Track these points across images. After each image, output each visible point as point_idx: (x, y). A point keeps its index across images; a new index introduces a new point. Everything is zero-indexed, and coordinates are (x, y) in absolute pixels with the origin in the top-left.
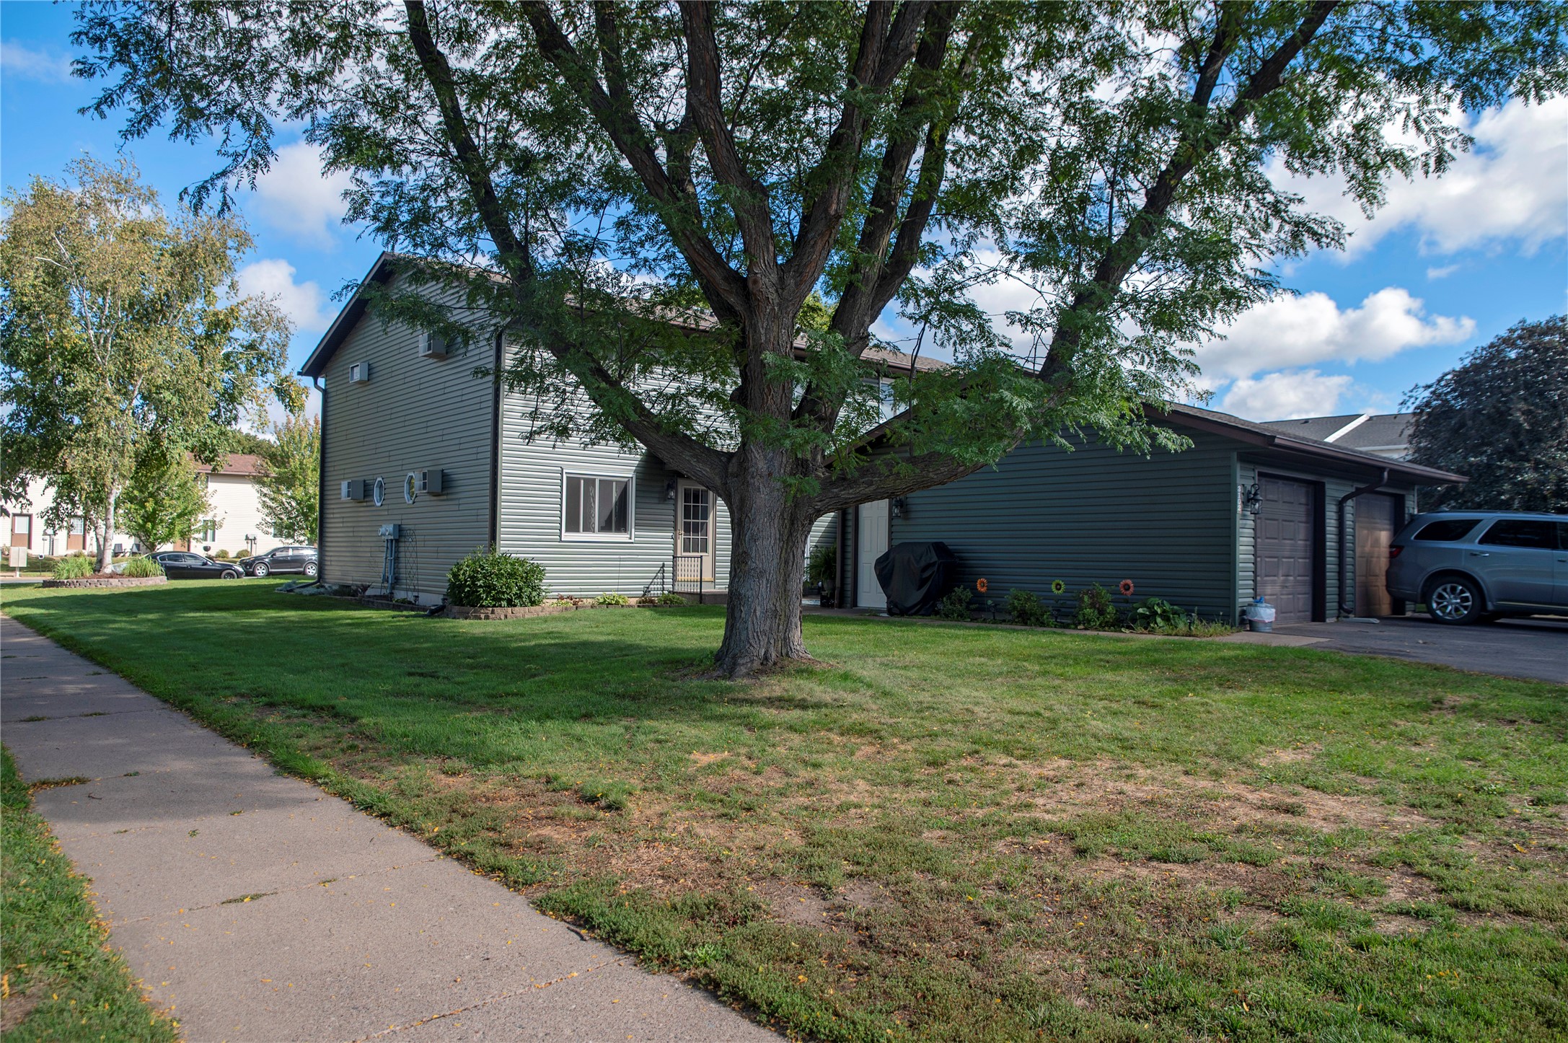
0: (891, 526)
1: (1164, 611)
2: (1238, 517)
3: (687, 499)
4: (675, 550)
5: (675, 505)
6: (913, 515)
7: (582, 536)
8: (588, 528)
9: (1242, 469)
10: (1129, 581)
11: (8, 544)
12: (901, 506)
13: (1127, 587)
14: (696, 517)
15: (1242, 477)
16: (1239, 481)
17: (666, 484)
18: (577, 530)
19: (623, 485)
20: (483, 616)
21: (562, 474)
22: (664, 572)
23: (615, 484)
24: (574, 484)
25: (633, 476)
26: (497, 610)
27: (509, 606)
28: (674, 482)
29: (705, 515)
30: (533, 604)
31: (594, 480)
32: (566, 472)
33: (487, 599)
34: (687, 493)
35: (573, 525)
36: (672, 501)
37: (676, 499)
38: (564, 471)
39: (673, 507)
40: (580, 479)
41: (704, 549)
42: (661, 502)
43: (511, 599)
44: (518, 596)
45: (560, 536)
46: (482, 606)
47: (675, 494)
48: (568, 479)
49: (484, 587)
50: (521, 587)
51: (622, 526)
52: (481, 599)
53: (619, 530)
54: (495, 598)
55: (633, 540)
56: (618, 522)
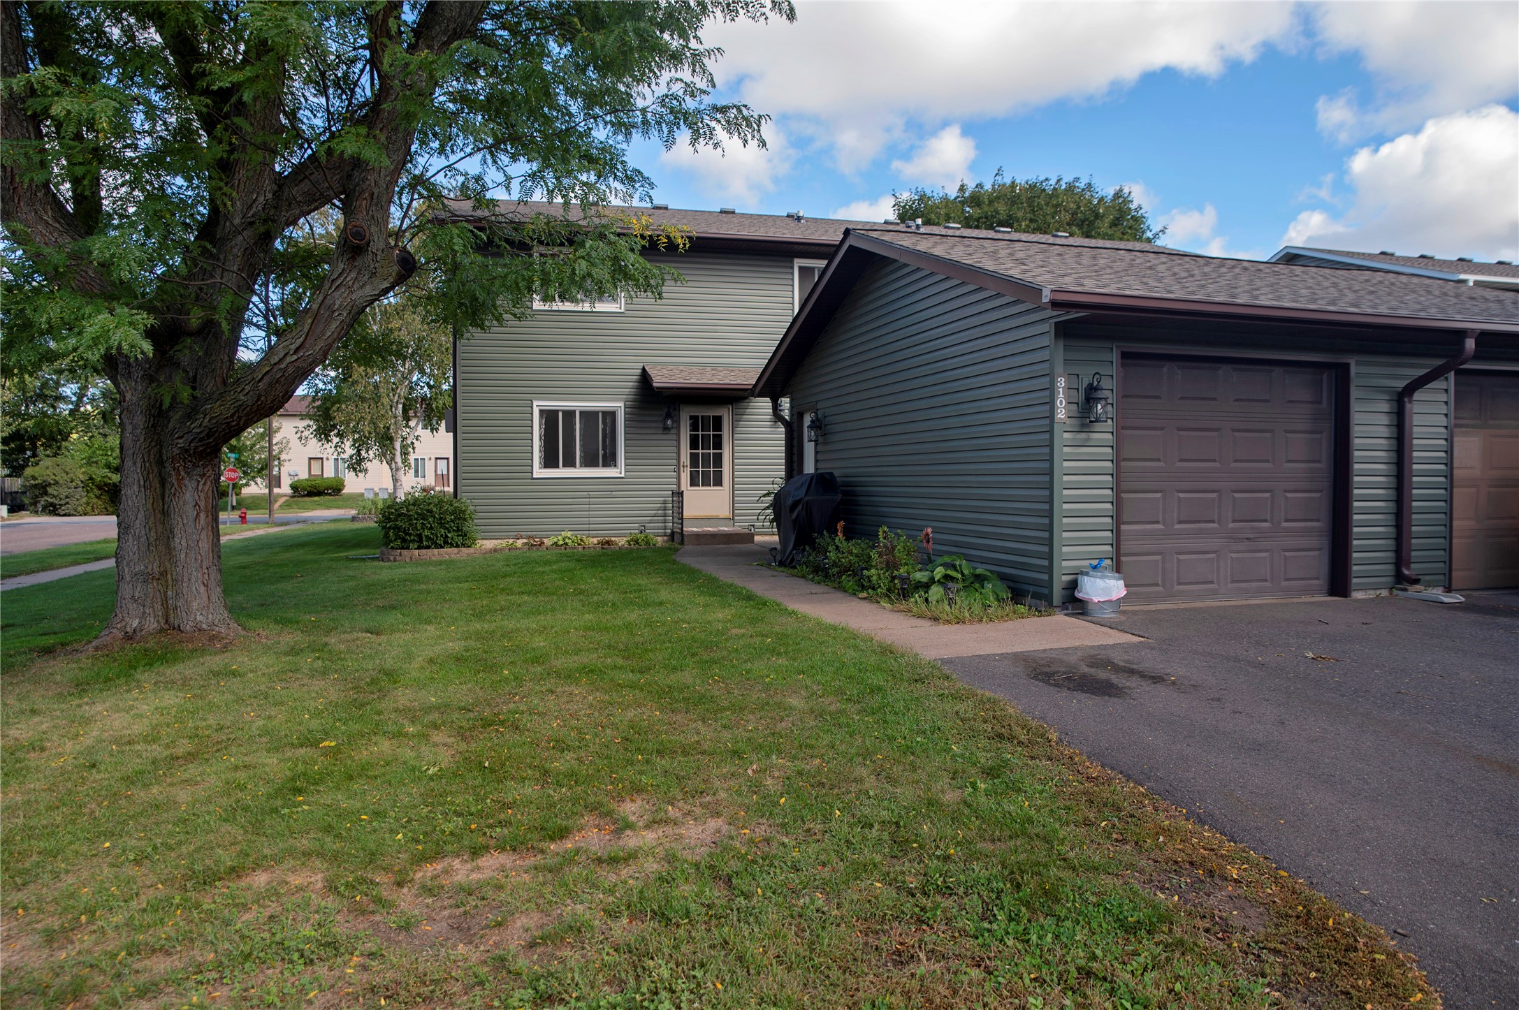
0: (817, 453)
2: (1061, 427)
3: (694, 427)
4: (679, 484)
5: (678, 435)
6: (829, 438)
7: (561, 472)
8: (570, 463)
9: (1072, 349)
12: (819, 428)
13: (927, 538)
14: (706, 446)
15: (1071, 362)
16: (1062, 368)
17: (665, 411)
18: (556, 467)
19: (610, 416)
20: (392, 558)
21: (532, 407)
22: (665, 509)
23: (600, 414)
24: (549, 417)
25: (621, 404)
26: (405, 552)
27: (419, 548)
28: (675, 409)
29: (718, 445)
30: (452, 545)
31: (574, 412)
32: (538, 405)
33: (396, 540)
34: (694, 419)
35: (550, 461)
36: (674, 431)
37: (678, 429)
38: (535, 404)
39: (675, 437)
40: (557, 411)
41: (718, 482)
42: (660, 431)
43: (421, 541)
44: (428, 538)
45: (532, 473)
46: (392, 548)
47: (677, 422)
48: (541, 412)
49: (394, 529)
50: (431, 528)
51: (610, 460)
52: (391, 541)
53: (606, 465)
54: (404, 540)
55: (623, 475)
56: (604, 456)
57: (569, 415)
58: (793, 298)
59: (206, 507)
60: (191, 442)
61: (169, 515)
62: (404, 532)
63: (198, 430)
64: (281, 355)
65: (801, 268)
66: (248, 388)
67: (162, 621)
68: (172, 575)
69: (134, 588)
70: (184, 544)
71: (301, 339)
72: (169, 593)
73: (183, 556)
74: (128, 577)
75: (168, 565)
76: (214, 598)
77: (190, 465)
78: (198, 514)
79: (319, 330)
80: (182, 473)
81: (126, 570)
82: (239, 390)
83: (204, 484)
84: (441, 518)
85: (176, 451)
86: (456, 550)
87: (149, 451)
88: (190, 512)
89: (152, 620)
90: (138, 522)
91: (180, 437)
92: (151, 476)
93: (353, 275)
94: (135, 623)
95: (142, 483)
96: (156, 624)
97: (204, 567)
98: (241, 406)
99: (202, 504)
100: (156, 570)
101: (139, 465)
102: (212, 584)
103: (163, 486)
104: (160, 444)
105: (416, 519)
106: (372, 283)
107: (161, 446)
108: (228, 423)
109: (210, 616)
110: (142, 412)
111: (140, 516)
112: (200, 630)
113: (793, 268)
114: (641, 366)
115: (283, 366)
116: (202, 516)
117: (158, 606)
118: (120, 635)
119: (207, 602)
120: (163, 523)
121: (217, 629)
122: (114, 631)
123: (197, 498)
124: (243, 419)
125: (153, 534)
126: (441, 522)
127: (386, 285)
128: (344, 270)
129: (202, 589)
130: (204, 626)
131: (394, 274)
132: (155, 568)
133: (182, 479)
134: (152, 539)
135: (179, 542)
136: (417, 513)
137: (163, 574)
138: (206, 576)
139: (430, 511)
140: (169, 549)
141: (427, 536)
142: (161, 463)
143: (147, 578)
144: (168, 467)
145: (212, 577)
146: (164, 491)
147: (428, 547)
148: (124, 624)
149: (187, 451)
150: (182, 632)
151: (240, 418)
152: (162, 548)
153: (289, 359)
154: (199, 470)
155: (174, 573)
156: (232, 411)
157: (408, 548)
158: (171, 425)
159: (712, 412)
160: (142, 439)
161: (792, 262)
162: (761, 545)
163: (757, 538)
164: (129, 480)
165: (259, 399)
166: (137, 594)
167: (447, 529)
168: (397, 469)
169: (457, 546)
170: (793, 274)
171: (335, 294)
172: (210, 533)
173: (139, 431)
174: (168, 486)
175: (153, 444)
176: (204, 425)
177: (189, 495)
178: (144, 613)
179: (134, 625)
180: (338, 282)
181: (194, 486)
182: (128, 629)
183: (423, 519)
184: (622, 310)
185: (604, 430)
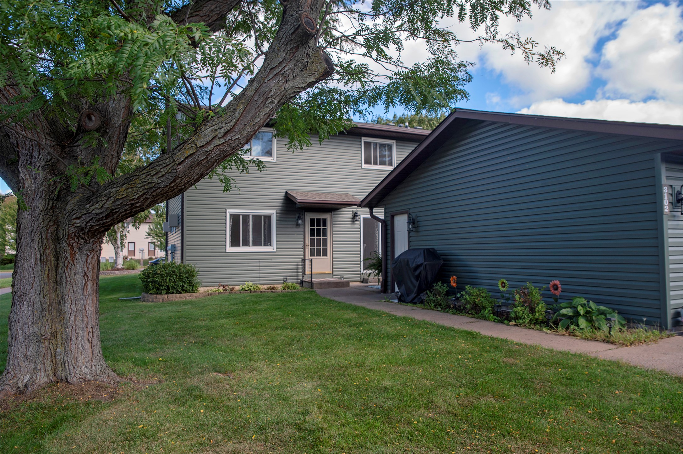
0: (409, 237)
1: (587, 312)
2: (665, 218)
3: (312, 224)
4: (304, 255)
5: (304, 228)
6: (421, 229)
7: (241, 249)
8: (246, 244)
9: (667, 169)
10: (557, 282)
11: (127, 255)
12: (414, 223)
13: (556, 287)
14: (318, 235)
15: (668, 178)
16: (664, 181)
17: (297, 216)
18: (239, 246)
19: (268, 218)
20: (150, 300)
21: (226, 213)
22: (297, 269)
23: (263, 217)
24: (235, 219)
25: (275, 212)
26: (159, 296)
27: (166, 293)
28: (302, 215)
29: (325, 234)
30: (186, 292)
31: (249, 216)
32: (229, 211)
33: (153, 289)
34: (312, 221)
35: (235, 242)
36: (302, 226)
37: (304, 225)
38: (228, 211)
39: (302, 230)
40: (239, 215)
41: (325, 254)
42: (295, 226)
43: (168, 289)
44: (173, 288)
45: (226, 249)
46: (151, 294)
47: (304, 221)
48: (231, 215)
49: (152, 282)
50: (175, 282)
51: (268, 242)
52: (150, 290)
53: (265, 245)
54: (158, 289)
55: (275, 250)
56: (265, 241)
57: (246, 217)
58: (361, 157)
59: (93, 276)
60: (87, 222)
61: (61, 284)
62: (159, 284)
63: (99, 211)
64: (209, 139)
65: (365, 142)
66: (164, 171)
67: (51, 375)
68: (61, 335)
69: (27, 347)
70: (74, 308)
71: (232, 124)
72: (59, 350)
73: (72, 318)
74: (21, 338)
75: (58, 326)
76: (96, 352)
77: (82, 242)
78: (86, 283)
79: (250, 116)
80: (76, 249)
81: (20, 332)
82: (153, 173)
83: (92, 258)
84: (180, 276)
85: (72, 230)
86: (189, 294)
87: (47, 230)
88: (80, 281)
89: (42, 375)
90: (33, 290)
91: (78, 218)
92: (47, 251)
93: (291, 65)
94: (26, 378)
95: (38, 257)
96: (46, 378)
97: (90, 327)
98: (151, 188)
99: (90, 274)
100: (48, 332)
101: (36, 241)
102: (95, 340)
103: (57, 259)
104: (57, 224)
105: (166, 276)
106: (302, 76)
107: (58, 225)
108: (132, 204)
109: (94, 368)
110: (41, 197)
111: (35, 285)
112: (85, 381)
113: (361, 142)
114: (285, 190)
115: (208, 149)
116: (89, 284)
117: (48, 363)
118: (12, 391)
119: (91, 356)
120: (55, 291)
121: (100, 379)
122: (7, 387)
123: (86, 269)
124: (149, 200)
125: (47, 300)
126: (180, 278)
127: (312, 79)
128: (284, 59)
129: (87, 345)
130: (89, 377)
131: (321, 70)
132: (47, 330)
133: (75, 254)
134: (45, 305)
135: (69, 306)
136: (166, 273)
137: (54, 335)
138: (91, 334)
139: (174, 272)
140: (60, 313)
141: (172, 287)
142: (57, 240)
143: (39, 338)
144: (64, 243)
145: (95, 335)
146: (58, 263)
147: (173, 293)
148: (16, 380)
149: (82, 229)
150: (70, 384)
151: (147, 199)
152: (54, 312)
153: (216, 142)
154: (89, 246)
155: (64, 333)
156: (140, 193)
157: (161, 294)
158: (68, 208)
159: (321, 216)
160: (40, 220)
161: (361, 139)
162: (354, 287)
163: (351, 284)
164: (26, 254)
165: (174, 181)
166: (29, 353)
167: (184, 282)
168: (118, 248)
169: (189, 292)
170: (361, 145)
171: (271, 82)
172: (95, 298)
173: (38, 213)
174: (62, 259)
175: (51, 224)
176: (106, 206)
177: (79, 268)
178: (35, 368)
179: (25, 381)
180: (277, 71)
181: (84, 259)
182: (20, 385)
183: (170, 276)
184: (275, 161)
185: (264, 226)
